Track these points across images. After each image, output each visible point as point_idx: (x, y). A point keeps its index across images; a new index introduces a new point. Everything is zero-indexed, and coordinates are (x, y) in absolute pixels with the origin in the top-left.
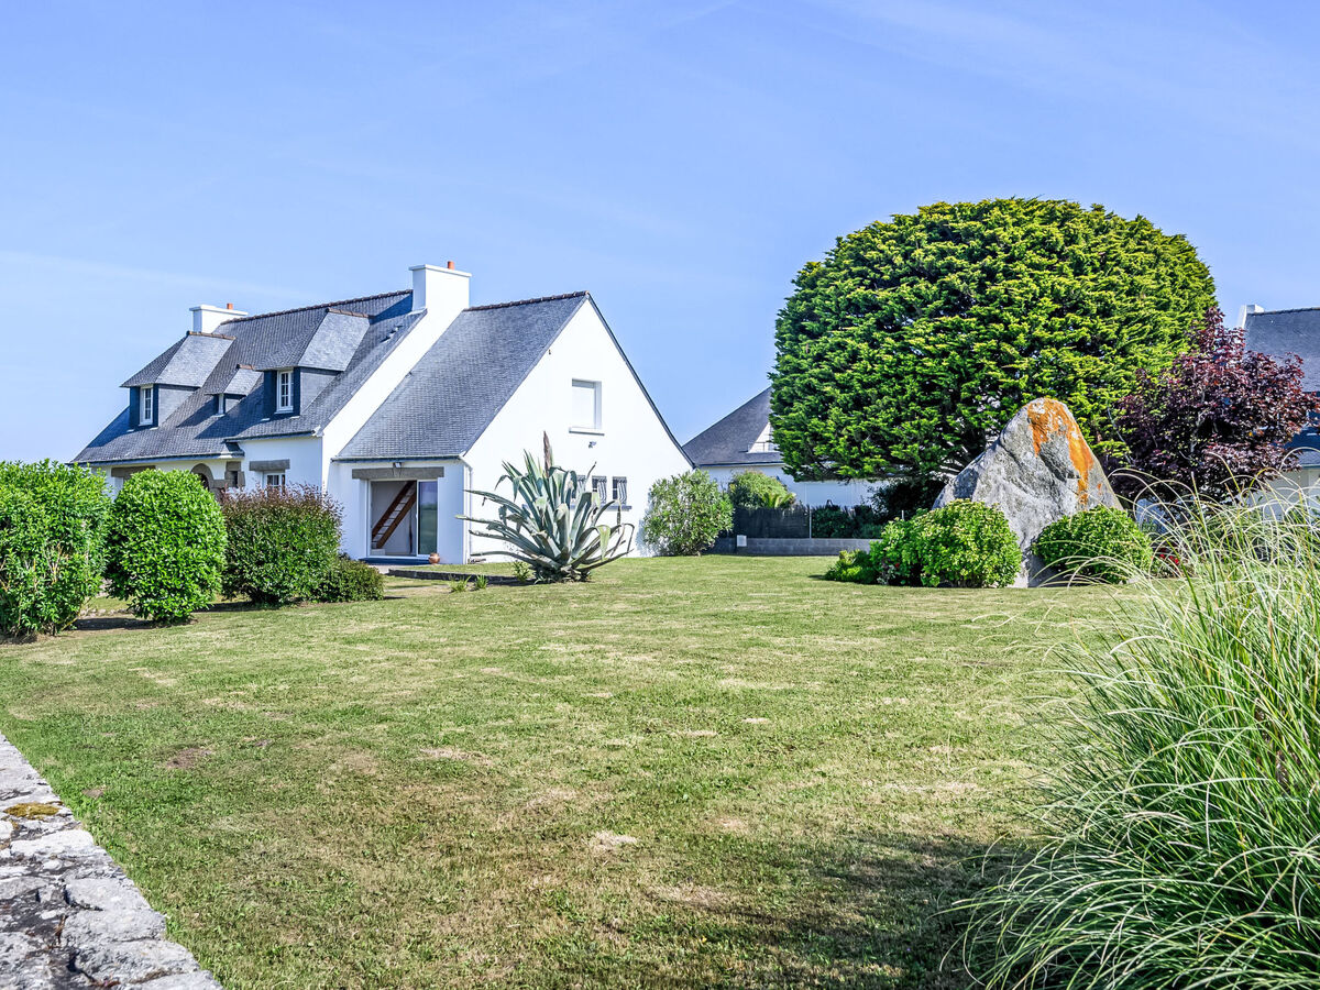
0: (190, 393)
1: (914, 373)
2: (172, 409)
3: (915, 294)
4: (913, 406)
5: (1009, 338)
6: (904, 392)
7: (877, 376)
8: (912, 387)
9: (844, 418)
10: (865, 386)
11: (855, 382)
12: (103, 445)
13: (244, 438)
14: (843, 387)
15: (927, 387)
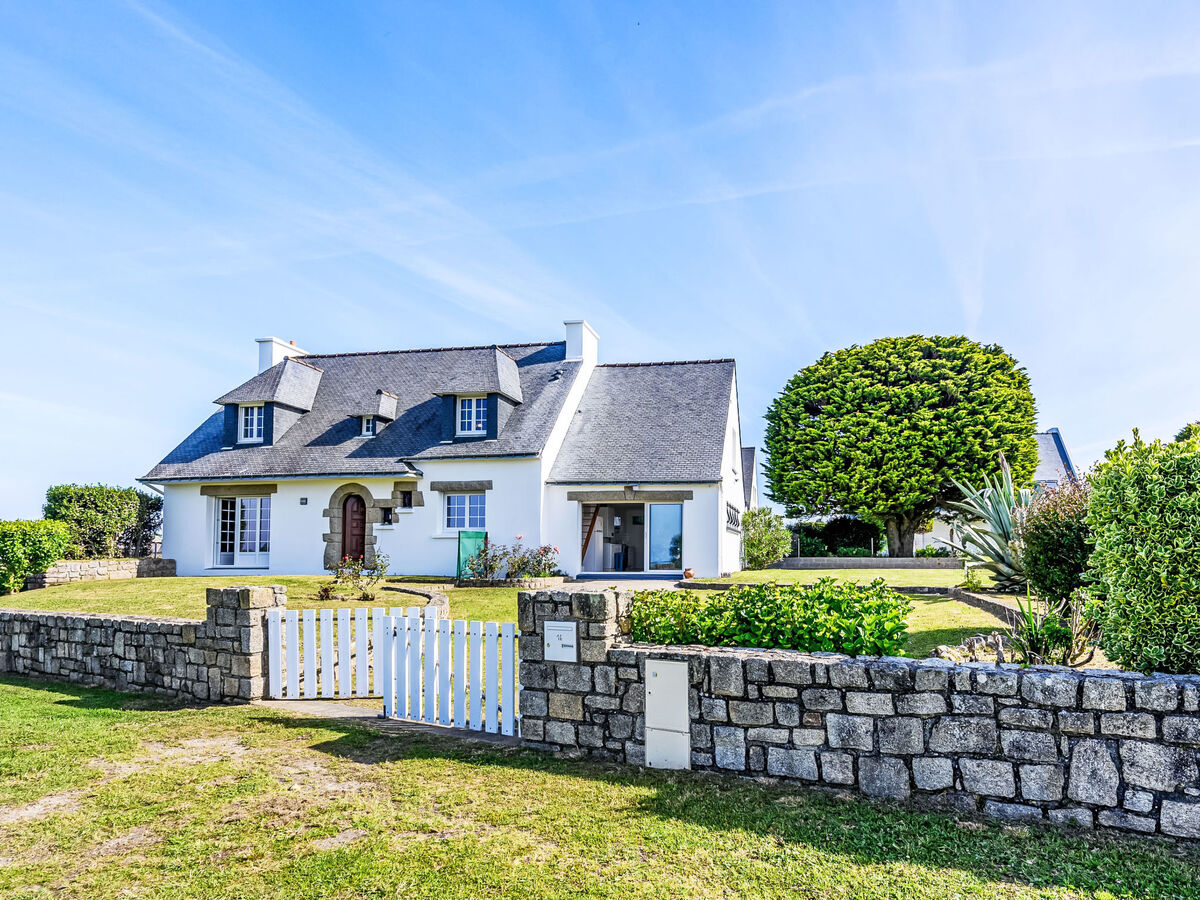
0: (299, 416)
1: (920, 444)
2: (285, 429)
3: (921, 392)
4: (916, 467)
5: (988, 425)
6: (910, 456)
7: (893, 446)
8: (917, 453)
9: (865, 473)
10: (884, 452)
11: (876, 448)
12: (191, 461)
13: (420, 459)
14: (869, 452)
15: (927, 454)
